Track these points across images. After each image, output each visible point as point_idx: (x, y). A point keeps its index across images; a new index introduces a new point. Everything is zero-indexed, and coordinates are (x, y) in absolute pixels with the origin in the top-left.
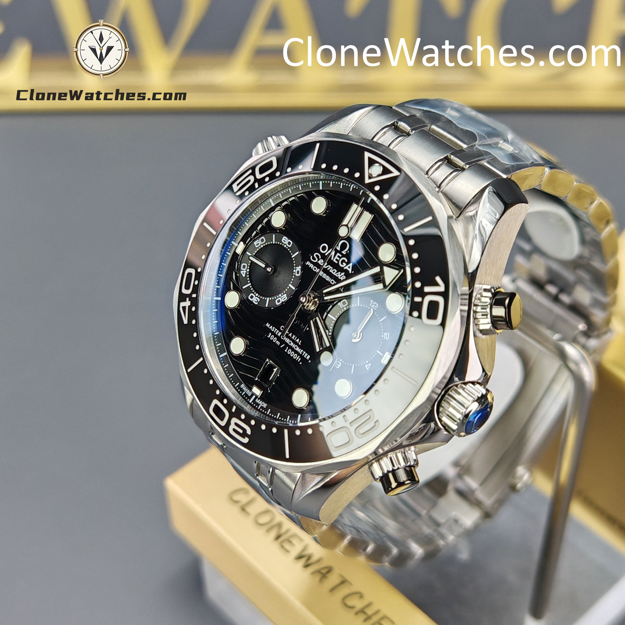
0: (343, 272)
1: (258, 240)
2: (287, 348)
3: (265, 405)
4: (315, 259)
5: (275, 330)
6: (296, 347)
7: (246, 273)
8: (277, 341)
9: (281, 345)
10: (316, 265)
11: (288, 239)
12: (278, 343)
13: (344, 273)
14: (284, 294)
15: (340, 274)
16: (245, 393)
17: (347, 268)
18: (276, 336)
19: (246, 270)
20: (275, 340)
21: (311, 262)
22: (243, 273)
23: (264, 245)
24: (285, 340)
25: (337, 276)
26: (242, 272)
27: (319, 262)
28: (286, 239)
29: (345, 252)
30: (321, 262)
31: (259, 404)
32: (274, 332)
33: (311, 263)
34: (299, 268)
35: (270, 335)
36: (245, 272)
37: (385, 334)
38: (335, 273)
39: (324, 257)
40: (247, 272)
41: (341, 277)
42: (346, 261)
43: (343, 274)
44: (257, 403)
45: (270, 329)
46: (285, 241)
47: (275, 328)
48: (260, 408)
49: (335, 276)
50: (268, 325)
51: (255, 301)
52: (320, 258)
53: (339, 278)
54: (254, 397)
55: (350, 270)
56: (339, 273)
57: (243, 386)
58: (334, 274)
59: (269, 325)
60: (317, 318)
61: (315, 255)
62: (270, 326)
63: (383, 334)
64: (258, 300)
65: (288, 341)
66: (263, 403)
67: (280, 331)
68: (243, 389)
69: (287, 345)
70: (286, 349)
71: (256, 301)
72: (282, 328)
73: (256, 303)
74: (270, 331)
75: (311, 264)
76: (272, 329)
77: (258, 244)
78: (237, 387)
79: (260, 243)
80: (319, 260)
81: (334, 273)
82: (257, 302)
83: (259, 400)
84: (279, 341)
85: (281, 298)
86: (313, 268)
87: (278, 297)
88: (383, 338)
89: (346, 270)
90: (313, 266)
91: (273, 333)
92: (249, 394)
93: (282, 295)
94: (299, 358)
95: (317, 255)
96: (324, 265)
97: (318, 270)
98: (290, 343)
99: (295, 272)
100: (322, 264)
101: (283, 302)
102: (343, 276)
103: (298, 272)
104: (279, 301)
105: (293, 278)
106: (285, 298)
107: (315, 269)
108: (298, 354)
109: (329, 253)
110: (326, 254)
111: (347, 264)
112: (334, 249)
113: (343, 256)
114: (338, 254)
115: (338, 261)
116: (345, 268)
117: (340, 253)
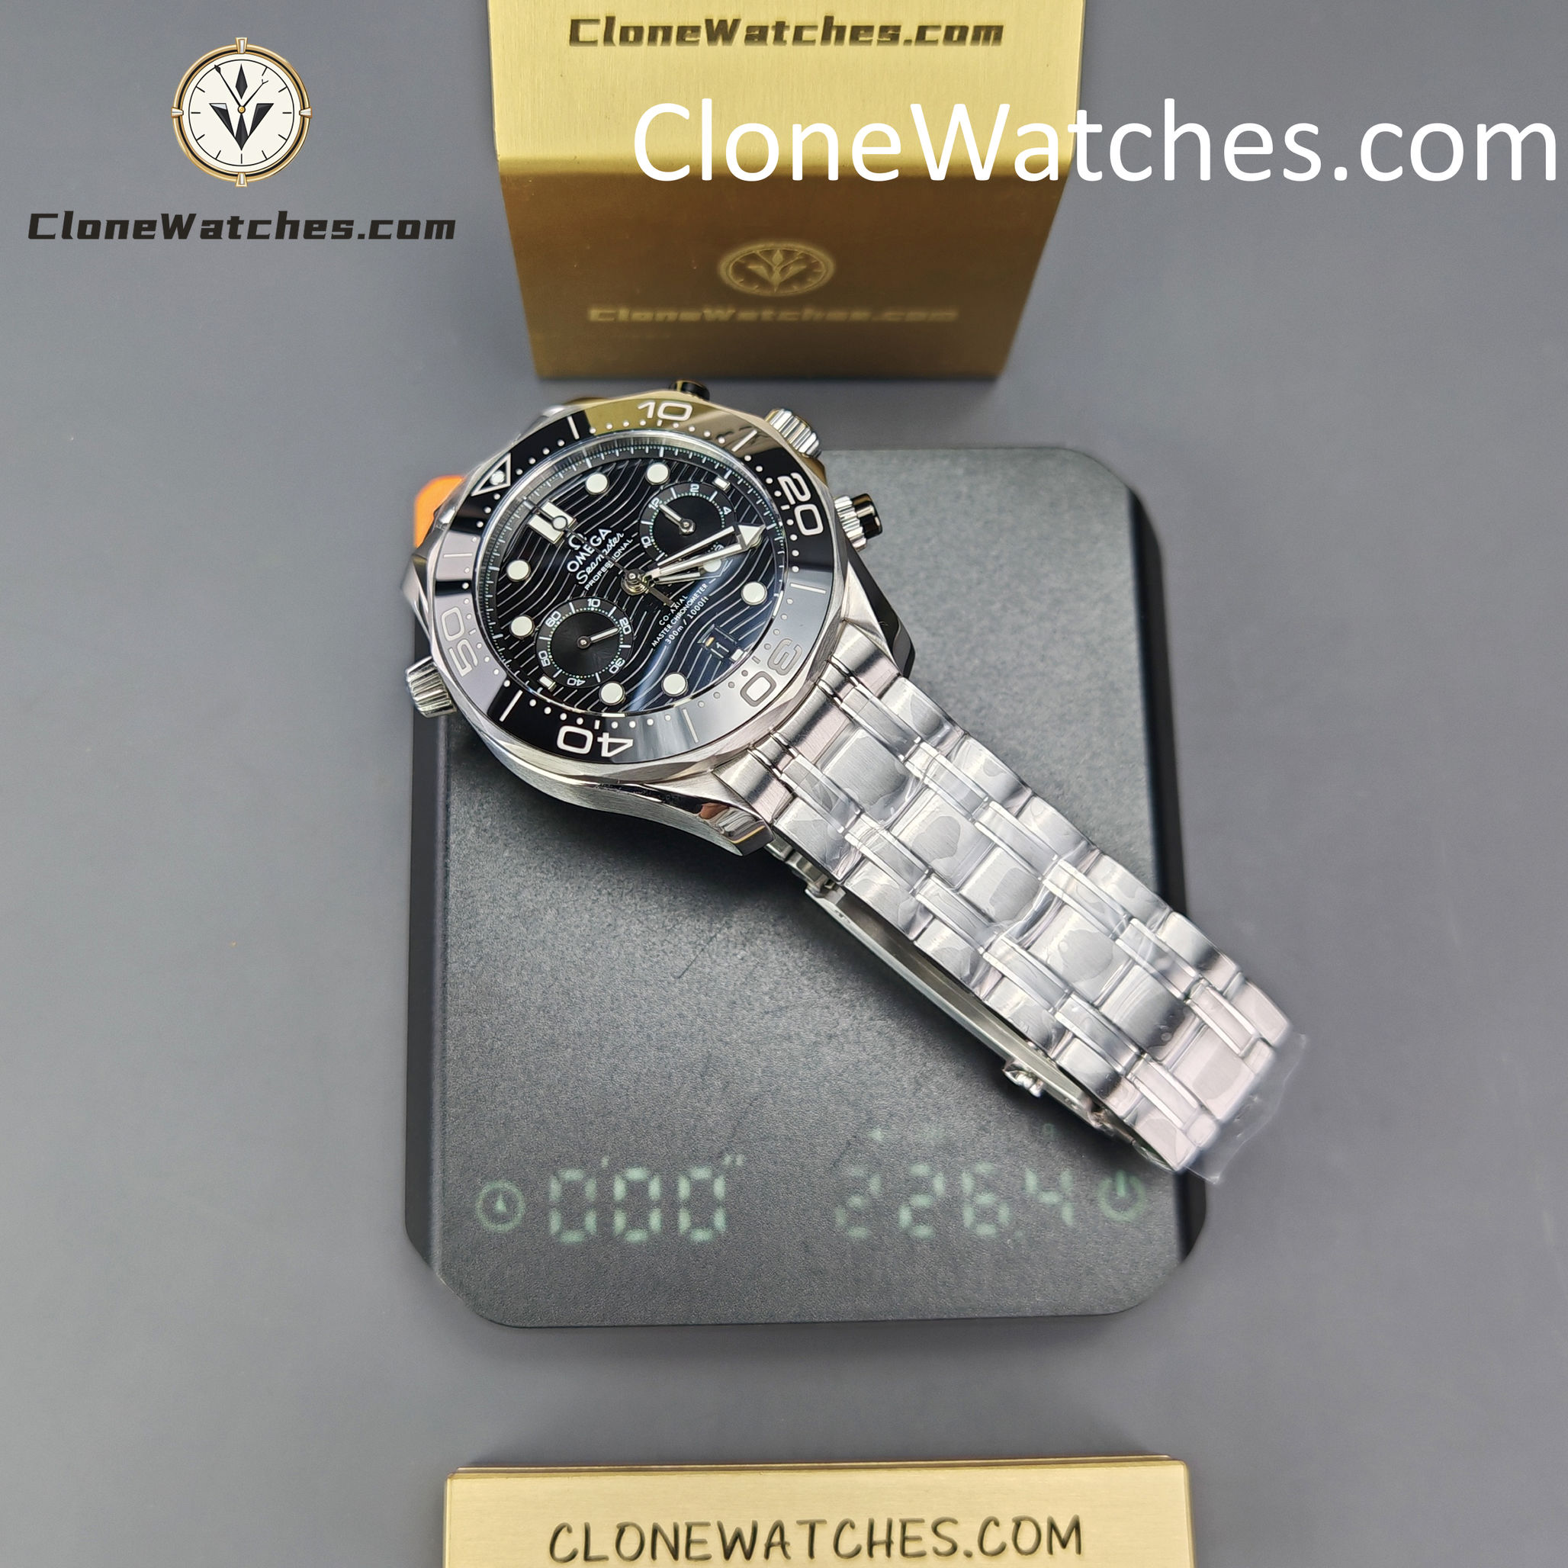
0: (608, 541)
1: (542, 661)
2: (688, 615)
4: (584, 578)
5: (662, 634)
6: (690, 603)
9: (683, 625)
10: (591, 577)
11: (550, 617)
12: (680, 628)
13: (609, 539)
14: (619, 623)
17: (603, 537)
18: (670, 632)
19: (577, 679)
20: (676, 633)
21: (587, 583)
22: (580, 683)
23: (550, 653)
24: (678, 619)
26: (578, 685)
27: (589, 572)
28: (550, 621)
29: (584, 538)
30: (589, 570)
32: (665, 634)
34: (591, 601)
35: (668, 641)
36: (579, 680)
37: (691, 490)
39: (583, 567)
40: (580, 678)
41: (613, 544)
42: (595, 537)
43: (610, 541)
45: (660, 640)
46: (552, 622)
47: (660, 633)
50: (655, 644)
51: (620, 664)
52: (584, 571)
53: (614, 546)
55: (608, 532)
56: (608, 545)
61: (578, 578)
63: (692, 493)
67: (665, 626)
69: (684, 616)
70: (690, 618)
72: (662, 623)
73: (624, 661)
75: (589, 583)
77: (547, 661)
79: (545, 658)
80: (586, 573)
81: (607, 552)
82: (621, 661)
84: (678, 627)
85: (624, 626)
86: (594, 581)
87: (621, 632)
88: (696, 492)
89: (605, 537)
90: (592, 581)
91: (666, 636)
93: (620, 626)
95: (580, 576)
96: (594, 566)
97: (599, 573)
98: (683, 611)
99: (595, 608)
100: (593, 568)
101: (630, 624)
102: (612, 542)
103: (595, 603)
104: (627, 629)
105: (601, 611)
106: (625, 621)
107: (597, 578)
108: (698, 599)
109: (582, 561)
110: (582, 563)
111: (599, 535)
112: (577, 553)
113: (588, 541)
114: (584, 548)
115: (593, 547)
116: (604, 539)
117: (583, 545)
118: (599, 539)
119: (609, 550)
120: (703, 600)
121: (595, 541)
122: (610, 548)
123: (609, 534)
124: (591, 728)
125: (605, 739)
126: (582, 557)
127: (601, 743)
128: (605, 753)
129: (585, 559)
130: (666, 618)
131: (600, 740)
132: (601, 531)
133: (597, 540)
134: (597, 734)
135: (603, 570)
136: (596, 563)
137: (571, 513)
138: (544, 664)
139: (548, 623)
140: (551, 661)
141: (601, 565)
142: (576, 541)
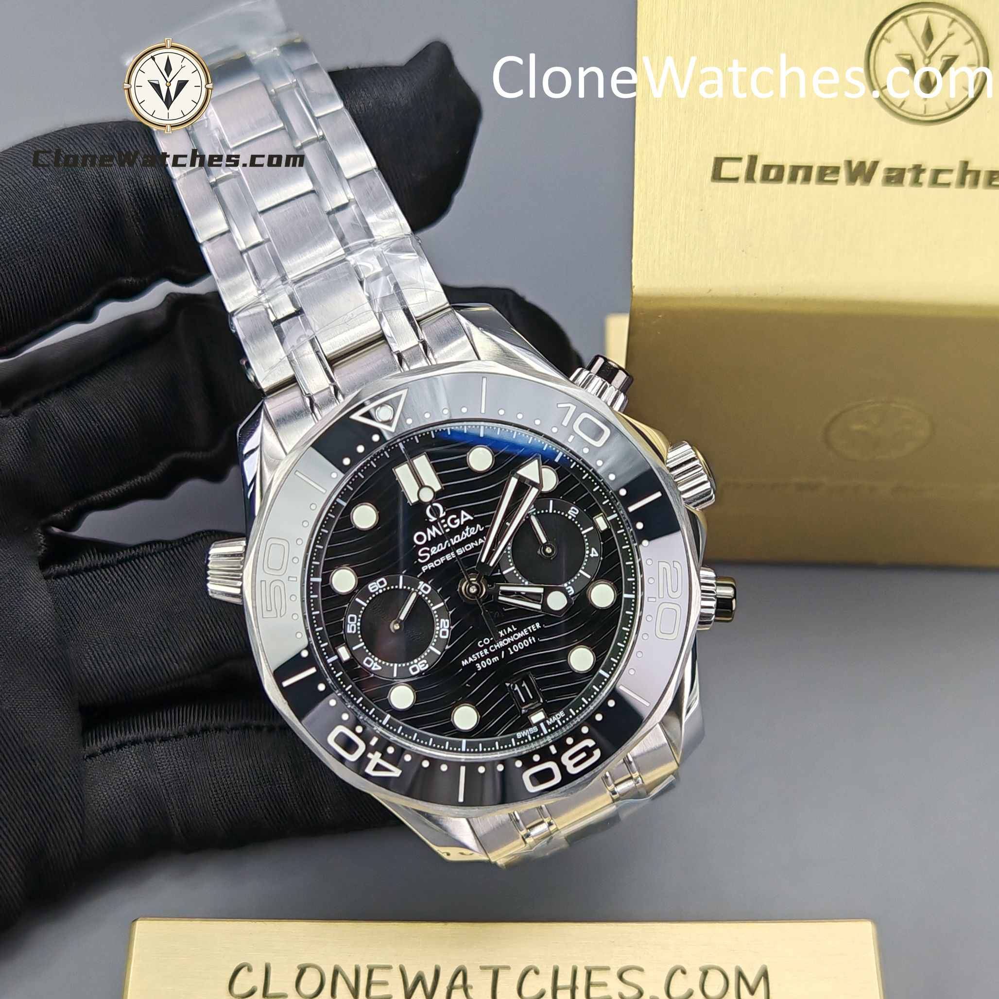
0: (465, 528)
1: (348, 625)
2: (509, 649)
3: (561, 714)
4: (426, 557)
5: (476, 656)
6: (516, 637)
7: (378, 664)
8: (493, 659)
9: (500, 657)
10: (433, 558)
11: (376, 582)
12: (496, 659)
13: (467, 527)
14: (439, 622)
15: (466, 532)
16: (530, 735)
17: (463, 520)
18: (484, 658)
19: (375, 662)
20: (489, 661)
21: (426, 563)
23: (359, 620)
24: (498, 647)
25: (465, 538)
26: (373, 669)
27: (433, 553)
28: (374, 585)
30: (434, 551)
31: (556, 721)
32: (479, 657)
33: (427, 565)
34: (422, 585)
35: (479, 666)
36: (376, 664)
37: (569, 512)
38: (460, 538)
39: (429, 544)
40: (377, 661)
41: (469, 534)
42: (455, 516)
43: (467, 529)
44: (552, 724)
45: (471, 661)
46: (375, 588)
47: (475, 654)
48: (561, 722)
49: (463, 540)
50: (464, 663)
51: (423, 667)
52: (428, 549)
53: (469, 536)
54: (542, 725)
55: (469, 517)
56: (463, 533)
57: (519, 735)
58: (461, 540)
59: (466, 660)
60: (502, 588)
61: (420, 554)
62: (468, 661)
63: (569, 515)
64: (424, 663)
66: (556, 716)
67: (482, 649)
68: (524, 736)
69: (505, 648)
70: (509, 652)
71: (424, 665)
72: (481, 644)
73: (427, 666)
74: (473, 663)
75: (429, 565)
76: (473, 659)
77: (353, 627)
78: (516, 743)
79: (353, 624)
80: (429, 552)
81: (459, 540)
82: (425, 664)
83: (551, 719)
84: (494, 657)
85: (443, 628)
86: (434, 565)
87: (437, 632)
88: (573, 517)
89: (465, 522)
90: (432, 563)
91: (479, 661)
92: (535, 729)
93: (439, 626)
94: (531, 638)
95: (423, 552)
96: (441, 548)
97: (442, 560)
98: (506, 642)
99: (423, 593)
100: (439, 550)
101: (449, 629)
102: (469, 531)
103: (426, 589)
104: (444, 633)
105: (427, 600)
106: (446, 623)
107: (437, 563)
108: (526, 637)
109: (432, 536)
110: (430, 539)
111: (459, 517)
112: (430, 525)
113: (446, 518)
114: (439, 524)
115: (448, 527)
116: (462, 523)
117: (440, 519)
118: (457, 521)
119: (463, 538)
120: (530, 640)
121: (452, 521)
122: (464, 536)
123: (469, 520)
124: (367, 742)
125: (375, 758)
126: (433, 532)
127: (369, 760)
128: (369, 770)
129: (434, 535)
130: (487, 641)
131: (370, 755)
132: (463, 513)
133: (455, 521)
134: (369, 749)
135: (447, 558)
136: (443, 546)
137: (442, 479)
138: (349, 631)
139: (371, 586)
140: (357, 630)
141: (448, 550)
142: (434, 511)
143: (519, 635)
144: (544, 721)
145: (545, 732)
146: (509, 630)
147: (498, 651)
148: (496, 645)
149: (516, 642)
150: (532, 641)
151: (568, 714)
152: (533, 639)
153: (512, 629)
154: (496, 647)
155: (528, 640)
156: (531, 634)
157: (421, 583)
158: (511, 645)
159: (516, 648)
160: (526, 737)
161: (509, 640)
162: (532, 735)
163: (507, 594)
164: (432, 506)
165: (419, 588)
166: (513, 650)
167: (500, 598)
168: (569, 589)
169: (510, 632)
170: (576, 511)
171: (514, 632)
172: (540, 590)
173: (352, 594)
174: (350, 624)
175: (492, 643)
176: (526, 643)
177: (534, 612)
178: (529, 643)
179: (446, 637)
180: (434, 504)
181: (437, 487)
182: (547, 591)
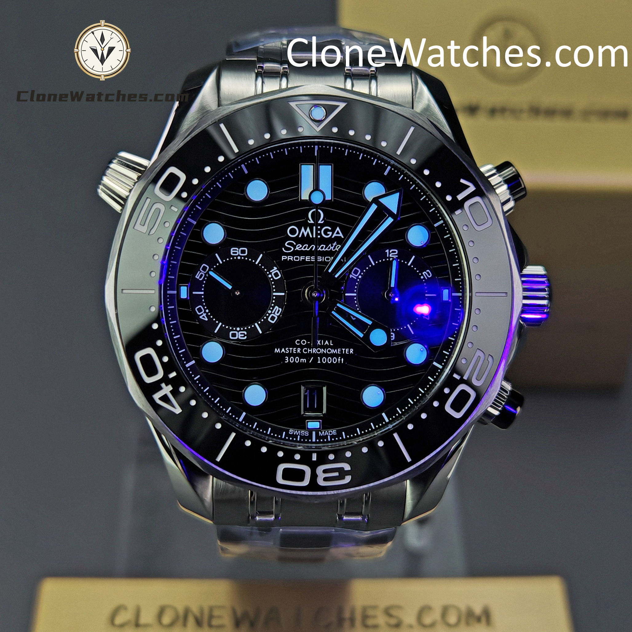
0: (333, 242)
1: (199, 272)
2: (319, 358)
3: (334, 432)
4: (289, 249)
5: (289, 350)
6: (329, 351)
7: (207, 315)
8: (301, 359)
9: (308, 361)
10: (295, 253)
11: (239, 248)
12: (304, 360)
13: (335, 242)
14: (273, 307)
15: (332, 246)
16: (300, 436)
17: (335, 235)
18: (295, 355)
19: (205, 312)
20: (297, 360)
21: (287, 254)
22: (203, 317)
23: (210, 272)
24: (310, 352)
25: (329, 250)
26: (201, 317)
27: (297, 248)
28: (236, 250)
29: (322, 221)
30: (299, 247)
31: (327, 436)
32: (291, 352)
34: (275, 270)
35: (287, 359)
36: (204, 315)
37: (424, 273)
38: (325, 249)
39: (298, 240)
40: (207, 313)
41: (334, 248)
42: (330, 228)
43: (335, 244)
44: (323, 436)
45: (283, 352)
46: (236, 253)
47: (289, 347)
48: (331, 439)
49: (327, 251)
50: (277, 351)
51: (241, 337)
52: (295, 244)
53: (333, 250)
54: (314, 433)
55: (341, 235)
56: (330, 245)
57: (291, 431)
59: (279, 349)
60: (338, 305)
61: (286, 245)
62: (281, 350)
63: (422, 275)
64: (244, 334)
65: (314, 351)
66: (329, 431)
67: (297, 347)
68: (295, 434)
69: (315, 356)
70: (318, 360)
71: (243, 335)
72: (298, 342)
73: (245, 338)
74: (284, 355)
75: (288, 257)
76: (286, 351)
77: (202, 275)
78: (285, 437)
79: (203, 273)
80: (294, 246)
81: (323, 249)
82: (245, 335)
83: (323, 432)
84: (303, 358)
85: (274, 313)
86: (293, 259)
87: (267, 315)
88: (424, 278)
89: (336, 237)
90: (292, 257)
91: (289, 355)
92: (306, 433)
93: (272, 310)
94: (341, 359)
95: (288, 244)
96: (305, 248)
97: (302, 258)
98: (319, 351)
99: (272, 277)
100: (303, 249)
101: (278, 317)
102: (336, 246)
103: (276, 275)
104: (273, 318)
105: (273, 285)
106: (279, 310)
107: (297, 259)
108: (336, 355)
109: (303, 233)
110: (300, 236)
111: (333, 231)
112: (306, 225)
113: (322, 226)
114: (314, 227)
115: (320, 234)
116: (333, 237)
117: (317, 224)
118: (330, 233)
119: (327, 249)
120: (339, 360)
121: (326, 232)
122: (329, 248)
123: (340, 237)
124: (166, 372)
125: (167, 389)
126: (306, 232)
127: (161, 388)
128: (157, 397)
129: (305, 235)
130: (304, 342)
131: (163, 385)
132: (338, 229)
133: (328, 233)
134: (166, 380)
135: (307, 259)
136: (308, 248)
137: (335, 192)
138: (197, 277)
139: (233, 250)
140: (204, 279)
141: (310, 253)
142: (316, 216)
143: (333, 351)
144: (317, 430)
145: (314, 440)
146: (327, 342)
147: (310, 355)
148: (310, 349)
149: (327, 355)
150: (341, 361)
151: (339, 434)
152: (342, 360)
153: (329, 343)
154: (309, 350)
155: (338, 359)
156: (342, 355)
157: (275, 268)
158: (322, 355)
159: (325, 360)
160: (296, 436)
161: (322, 351)
162: (301, 437)
163: (340, 311)
164: (317, 211)
165: (271, 271)
166: (321, 360)
167: (333, 312)
168: (392, 335)
169: (327, 344)
170: (429, 275)
171: (329, 346)
172: (370, 322)
173: (214, 248)
174: (201, 272)
175: (308, 346)
176: (335, 360)
177: (355, 338)
178: (338, 361)
179: (273, 322)
180: (319, 210)
181: (329, 197)
182: (374, 327)
